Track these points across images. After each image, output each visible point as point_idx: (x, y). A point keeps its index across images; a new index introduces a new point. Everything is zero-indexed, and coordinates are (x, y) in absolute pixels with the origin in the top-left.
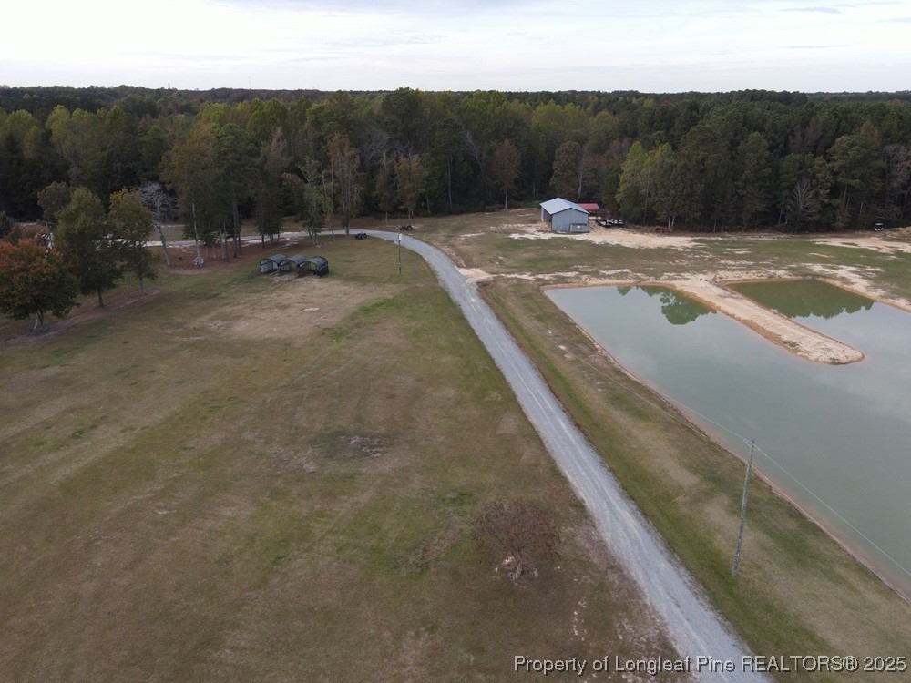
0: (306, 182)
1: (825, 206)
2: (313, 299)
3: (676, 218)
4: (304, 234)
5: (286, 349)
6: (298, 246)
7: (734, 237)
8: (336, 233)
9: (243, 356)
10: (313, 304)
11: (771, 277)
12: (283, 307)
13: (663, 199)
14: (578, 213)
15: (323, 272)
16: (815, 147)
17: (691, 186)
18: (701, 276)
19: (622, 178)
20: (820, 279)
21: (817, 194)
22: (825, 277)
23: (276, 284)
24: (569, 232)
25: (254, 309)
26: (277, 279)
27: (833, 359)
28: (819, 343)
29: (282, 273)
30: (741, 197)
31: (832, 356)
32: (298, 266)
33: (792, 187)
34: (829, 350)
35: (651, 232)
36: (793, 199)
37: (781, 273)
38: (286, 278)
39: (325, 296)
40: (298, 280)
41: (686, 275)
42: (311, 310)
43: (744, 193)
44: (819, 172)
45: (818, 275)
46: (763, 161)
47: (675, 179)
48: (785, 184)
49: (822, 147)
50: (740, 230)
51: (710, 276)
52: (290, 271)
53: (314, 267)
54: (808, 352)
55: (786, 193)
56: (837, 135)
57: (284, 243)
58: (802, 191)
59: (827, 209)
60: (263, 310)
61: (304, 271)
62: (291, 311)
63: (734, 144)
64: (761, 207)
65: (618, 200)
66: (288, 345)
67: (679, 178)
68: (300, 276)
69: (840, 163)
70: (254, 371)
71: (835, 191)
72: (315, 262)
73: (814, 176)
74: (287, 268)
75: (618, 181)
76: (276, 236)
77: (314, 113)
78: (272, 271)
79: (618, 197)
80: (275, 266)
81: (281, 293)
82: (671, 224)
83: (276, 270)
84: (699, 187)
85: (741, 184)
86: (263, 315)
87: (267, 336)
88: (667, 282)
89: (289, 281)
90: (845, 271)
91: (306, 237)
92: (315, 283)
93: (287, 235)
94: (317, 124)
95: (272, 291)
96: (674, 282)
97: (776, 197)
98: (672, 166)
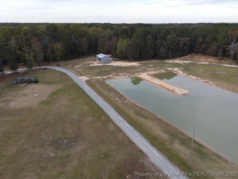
0: (25, 53)
1: (166, 53)
2: (35, 92)
3: (133, 57)
4: (25, 69)
5: (31, 111)
6: (25, 73)
7: (147, 62)
8: (37, 68)
9: (16, 115)
10: (36, 93)
11: (160, 72)
12: (26, 95)
13: (130, 53)
14: (108, 58)
15: (36, 82)
16: (163, 38)
17: (136, 49)
18: (144, 73)
20: (171, 72)
21: (165, 50)
22: (172, 71)
23: (20, 87)
24: (106, 63)
25: (15, 97)
26: (20, 85)
27: (184, 94)
28: (179, 90)
29: (22, 83)
30: (148, 51)
31: (183, 93)
32: (28, 80)
33: (159, 48)
34: (182, 91)
35: (127, 61)
36: (160, 51)
37: (162, 71)
38: (24, 85)
39: (39, 90)
40: (28, 85)
41: (141, 73)
42: (36, 95)
43: (148, 50)
44: (165, 44)
45: (171, 71)
46: (152, 42)
47: (132, 48)
48: (157, 48)
49: (164, 38)
50: (148, 60)
51: (147, 73)
52: (24, 82)
53: (32, 80)
54: (177, 92)
55: (158, 50)
56: (167, 35)
57: (19, 72)
58: (161, 49)
59: (167, 53)
60: (18, 97)
61: (30, 82)
62: (29, 96)
63: (144, 38)
64: (152, 54)
66: (31, 109)
67: (133, 47)
68: (29, 84)
69: (169, 42)
70: (21, 120)
71: (168, 49)
72: (33, 79)
73: (163, 46)
74: (23, 81)
75: (117, 48)
76: (16, 71)
77: (24, 31)
78: (18, 83)
79: (117, 53)
80: (19, 81)
81: (24, 90)
82: (132, 59)
83: (19, 82)
84: (138, 49)
85: (147, 48)
86: (19, 99)
87: (23, 107)
88: (137, 76)
89: (25, 86)
90: (176, 69)
91: (26, 70)
92: (34, 85)
93: (20, 70)
94: (25, 35)
95: (20, 90)
96: (138, 76)
97: (155, 51)
98: (131, 44)
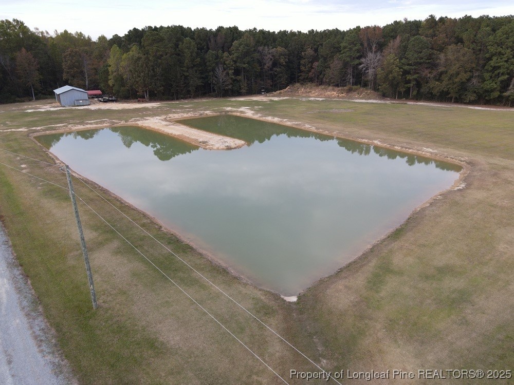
1: (234, 80)
3: (150, 92)
7: (186, 101)
13: (137, 80)
14: (79, 92)
16: (223, 47)
17: (153, 70)
18: (157, 117)
19: (110, 69)
21: (228, 74)
22: (232, 112)
24: (75, 106)
27: (227, 146)
30: (186, 77)
33: (213, 70)
34: (225, 142)
35: (135, 102)
36: (216, 77)
37: (207, 112)
43: (188, 74)
44: (227, 61)
46: (194, 54)
47: (142, 66)
48: (209, 68)
49: (226, 47)
50: (190, 97)
51: (163, 117)
55: (211, 73)
56: (233, 41)
58: (220, 71)
59: (235, 82)
64: (199, 82)
65: (111, 85)
67: (145, 65)
69: (236, 55)
71: (237, 72)
73: (225, 64)
75: (108, 72)
79: (111, 83)
82: (147, 96)
84: (159, 70)
85: (184, 69)
97: (207, 77)
98: (139, 58)
